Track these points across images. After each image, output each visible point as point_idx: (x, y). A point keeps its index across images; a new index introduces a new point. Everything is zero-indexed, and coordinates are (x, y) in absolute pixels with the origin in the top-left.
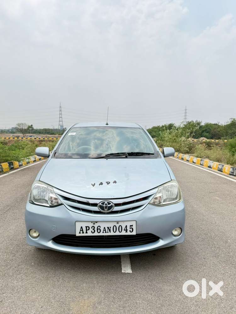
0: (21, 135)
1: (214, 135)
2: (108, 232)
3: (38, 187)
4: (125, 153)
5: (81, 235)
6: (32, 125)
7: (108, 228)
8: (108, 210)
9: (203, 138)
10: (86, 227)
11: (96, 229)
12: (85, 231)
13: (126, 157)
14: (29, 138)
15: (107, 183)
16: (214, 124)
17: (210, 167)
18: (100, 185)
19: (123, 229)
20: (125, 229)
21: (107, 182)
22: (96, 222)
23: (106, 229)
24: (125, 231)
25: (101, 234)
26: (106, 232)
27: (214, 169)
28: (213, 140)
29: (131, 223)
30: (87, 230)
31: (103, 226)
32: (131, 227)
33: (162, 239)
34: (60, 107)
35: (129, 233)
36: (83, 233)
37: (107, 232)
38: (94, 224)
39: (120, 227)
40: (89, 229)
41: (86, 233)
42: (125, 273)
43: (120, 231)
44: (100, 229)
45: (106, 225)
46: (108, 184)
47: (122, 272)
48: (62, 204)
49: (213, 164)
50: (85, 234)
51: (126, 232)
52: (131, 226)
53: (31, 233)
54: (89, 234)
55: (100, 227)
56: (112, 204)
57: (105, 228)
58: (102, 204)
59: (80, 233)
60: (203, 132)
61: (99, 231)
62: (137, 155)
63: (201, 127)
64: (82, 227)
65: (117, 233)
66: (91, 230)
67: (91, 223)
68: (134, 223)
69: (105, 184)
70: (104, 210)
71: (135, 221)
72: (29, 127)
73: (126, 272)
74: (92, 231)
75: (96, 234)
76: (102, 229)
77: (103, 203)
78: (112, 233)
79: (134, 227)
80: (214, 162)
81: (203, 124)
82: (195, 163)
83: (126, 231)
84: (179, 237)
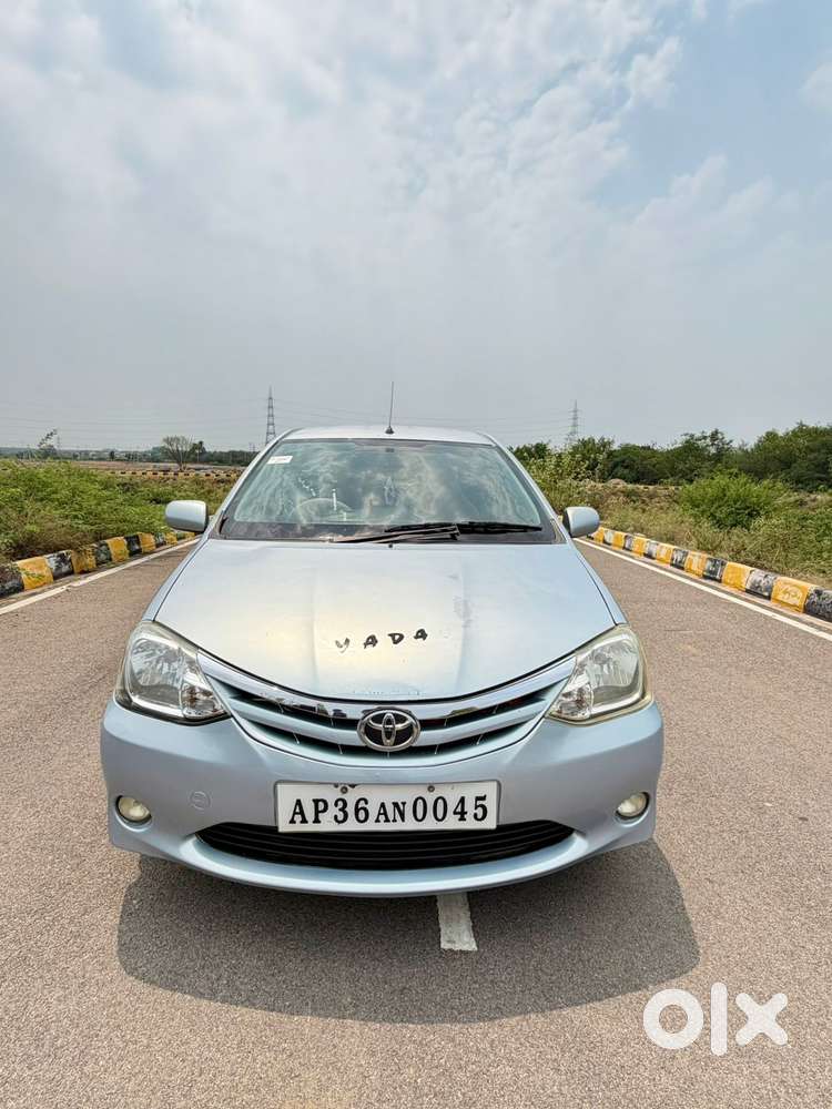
0: (173, 466)
1: (643, 474)
2: (395, 820)
3: (148, 647)
4: (450, 525)
5: (298, 828)
6: (201, 443)
7: (396, 805)
8: (394, 745)
9: (618, 480)
10: (316, 802)
11: (350, 809)
12: (310, 815)
13: (453, 539)
14: (192, 475)
15: (393, 639)
16: (643, 447)
17: (649, 556)
18: (366, 644)
19: (451, 809)
20: (459, 810)
21: (392, 636)
22: (353, 786)
23: (390, 809)
24: (459, 816)
25: (370, 826)
26: (387, 820)
27: (661, 560)
28: (642, 487)
29: (480, 790)
30: (317, 812)
31: (375, 798)
32: (479, 803)
33: (583, 834)
34: (270, 398)
35: (470, 824)
36: (304, 821)
37: (391, 818)
38: (344, 793)
39: (440, 802)
40: (325, 810)
41: (317, 821)
42: (451, 950)
43: (440, 816)
44: (365, 809)
45: (390, 797)
46: (396, 642)
47: (442, 946)
48: (225, 716)
49: (658, 547)
50: (310, 827)
51: (462, 819)
52: (478, 799)
53: (123, 808)
54: (328, 825)
55: (366, 803)
56: (410, 720)
57: (383, 805)
58: (374, 719)
59: (292, 821)
60: (616, 466)
61: (362, 815)
62: (487, 532)
63: (611, 454)
64: (299, 803)
65: (429, 824)
66: (333, 811)
67: (332, 786)
68: (490, 791)
69: (384, 641)
70: (381, 743)
71: (495, 784)
72: (195, 447)
73: (457, 947)
74: (336, 817)
75: (352, 825)
76: (373, 810)
77: (378, 719)
78: (409, 825)
79: (491, 804)
80: (661, 544)
81: (615, 447)
82: (609, 544)
83: (462, 815)
84: (638, 822)
